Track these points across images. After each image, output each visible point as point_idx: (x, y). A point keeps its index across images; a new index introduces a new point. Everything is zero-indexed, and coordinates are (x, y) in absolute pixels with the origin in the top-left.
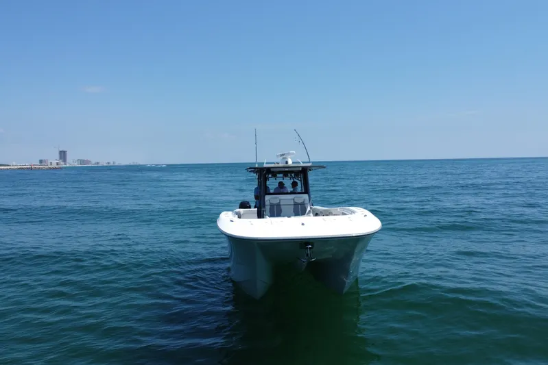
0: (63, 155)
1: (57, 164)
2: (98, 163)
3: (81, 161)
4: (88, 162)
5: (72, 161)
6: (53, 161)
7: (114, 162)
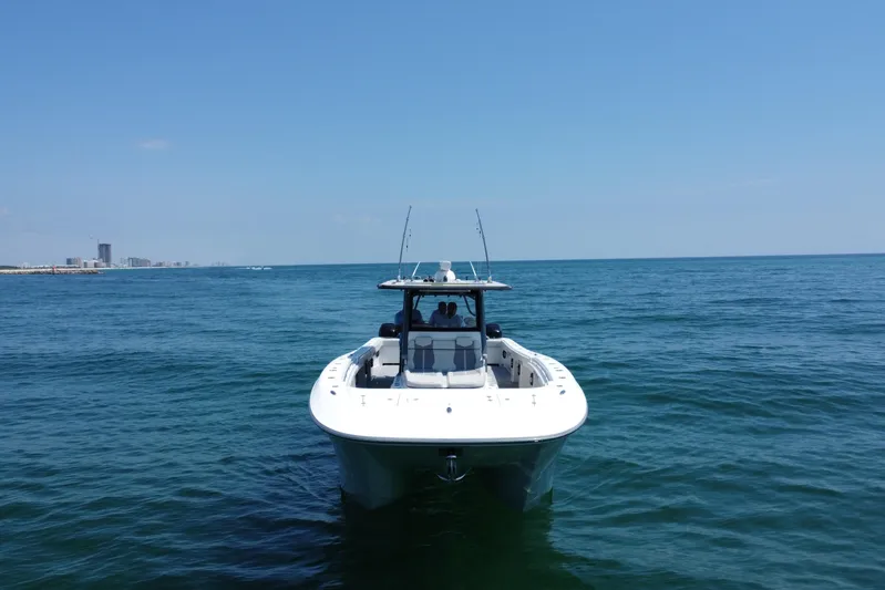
0: (105, 250)
1: (96, 265)
2: (161, 264)
3: (135, 261)
4: (146, 262)
5: (119, 261)
6: (89, 260)
7: (187, 263)
